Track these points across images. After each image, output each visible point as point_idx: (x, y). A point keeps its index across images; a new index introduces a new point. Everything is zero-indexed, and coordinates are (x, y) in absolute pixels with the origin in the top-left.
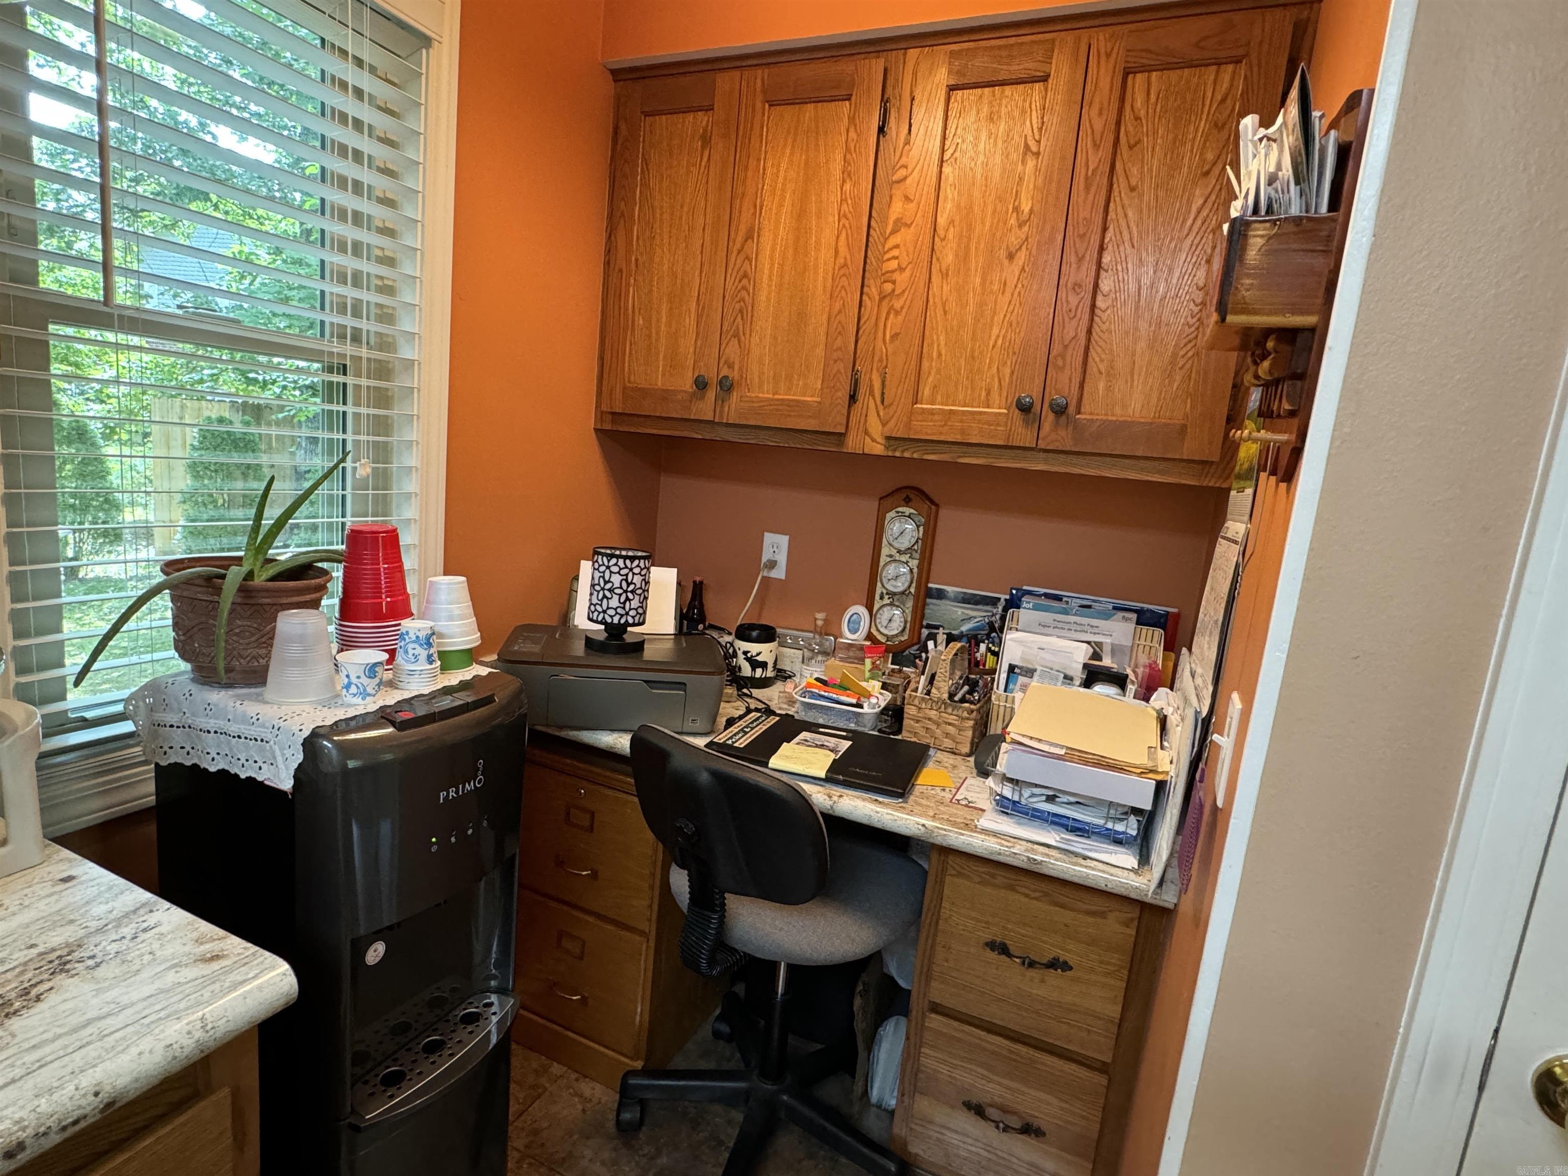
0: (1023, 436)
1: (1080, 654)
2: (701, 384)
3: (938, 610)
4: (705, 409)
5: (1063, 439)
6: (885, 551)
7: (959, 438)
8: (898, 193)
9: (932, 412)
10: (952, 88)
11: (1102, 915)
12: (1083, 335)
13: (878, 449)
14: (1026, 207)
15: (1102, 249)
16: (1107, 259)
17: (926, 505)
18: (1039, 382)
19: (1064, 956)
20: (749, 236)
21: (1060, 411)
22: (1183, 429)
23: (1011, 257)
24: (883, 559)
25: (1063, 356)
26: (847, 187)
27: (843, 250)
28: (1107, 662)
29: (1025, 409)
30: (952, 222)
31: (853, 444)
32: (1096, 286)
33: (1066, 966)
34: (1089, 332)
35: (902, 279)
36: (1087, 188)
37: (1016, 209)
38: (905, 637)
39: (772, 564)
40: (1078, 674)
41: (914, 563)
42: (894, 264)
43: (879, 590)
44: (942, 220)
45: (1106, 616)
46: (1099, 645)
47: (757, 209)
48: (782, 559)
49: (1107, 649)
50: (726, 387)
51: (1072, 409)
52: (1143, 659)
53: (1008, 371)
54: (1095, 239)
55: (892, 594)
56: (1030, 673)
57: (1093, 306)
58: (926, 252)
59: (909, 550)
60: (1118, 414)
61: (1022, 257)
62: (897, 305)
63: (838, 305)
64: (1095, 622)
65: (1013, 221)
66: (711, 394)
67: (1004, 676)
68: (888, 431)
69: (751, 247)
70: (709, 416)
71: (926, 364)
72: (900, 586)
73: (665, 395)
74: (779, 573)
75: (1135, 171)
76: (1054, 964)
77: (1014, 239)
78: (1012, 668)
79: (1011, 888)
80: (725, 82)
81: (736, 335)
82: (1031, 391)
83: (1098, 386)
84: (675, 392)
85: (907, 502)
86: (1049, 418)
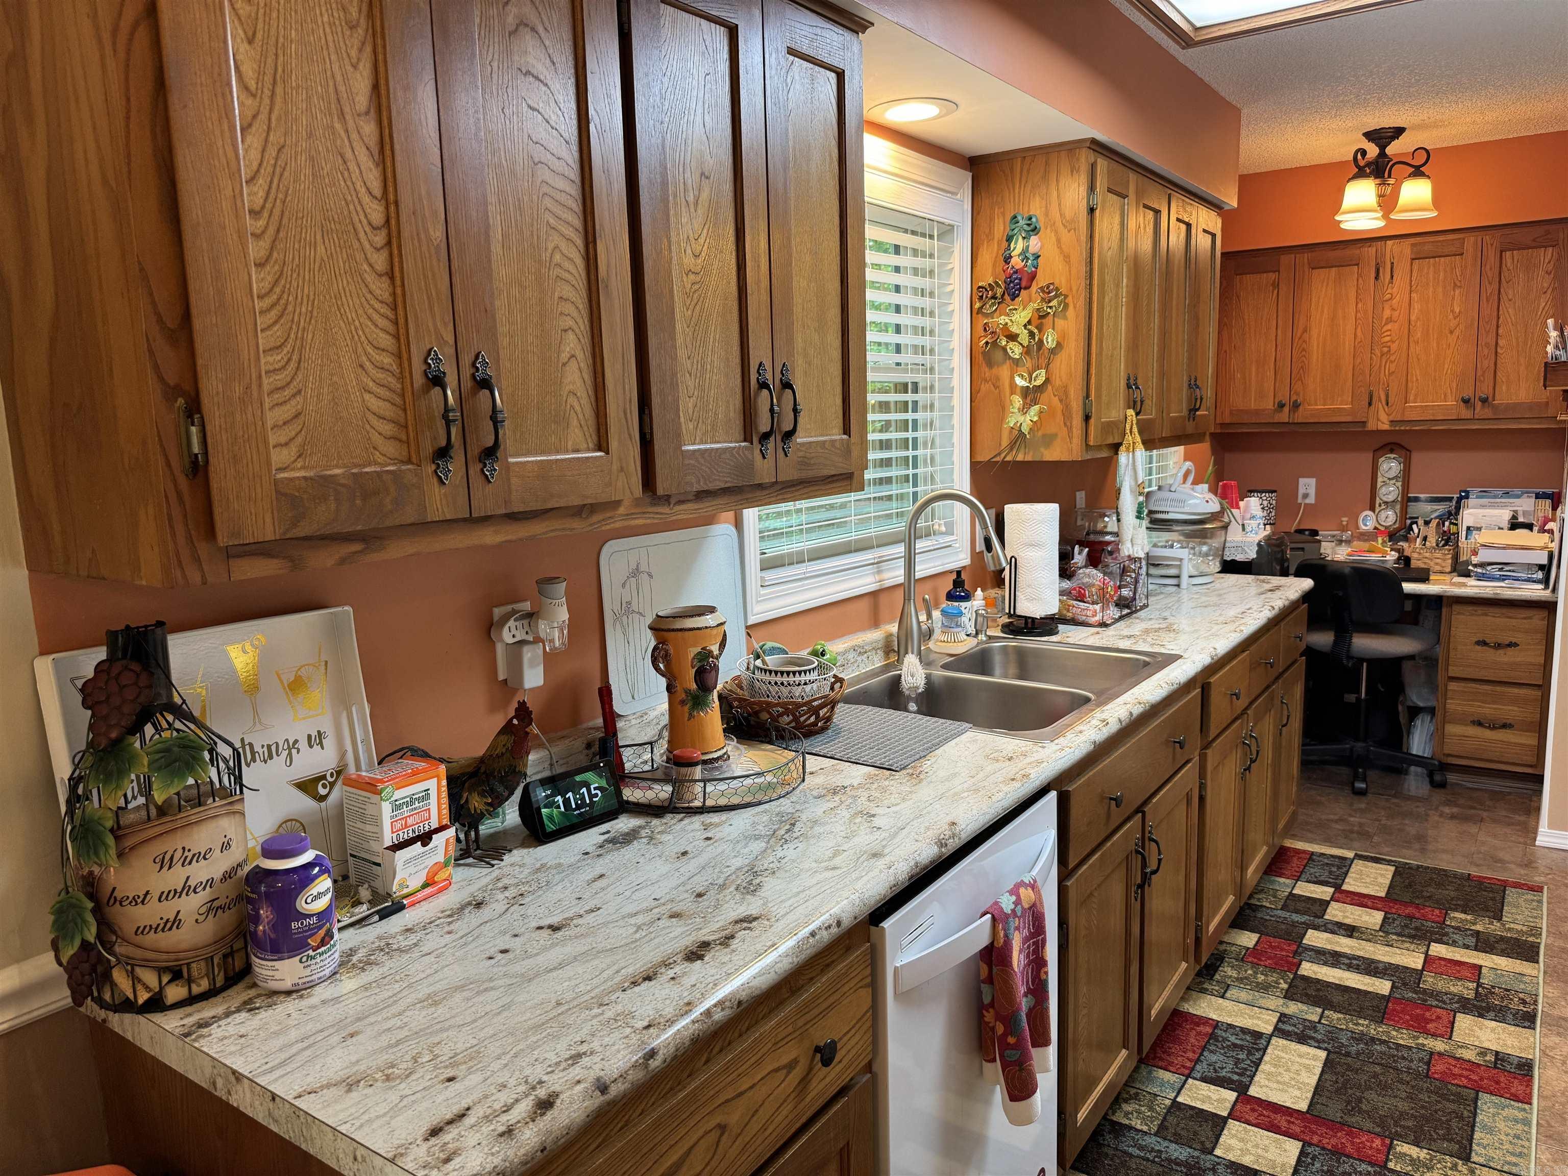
0: (1466, 413)
1: (1505, 515)
2: (1281, 406)
3: (1415, 509)
4: (1284, 416)
5: (1488, 413)
6: (1380, 480)
7: (1432, 418)
8: (1387, 306)
9: (1416, 407)
10: (1413, 259)
11: (1530, 618)
12: (1492, 365)
13: (1386, 427)
14: (1457, 310)
15: (1498, 327)
16: (1500, 331)
17: (1404, 452)
18: (1472, 388)
19: (1514, 640)
20: (1305, 331)
21: (1484, 401)
22: (1547, 403)
23: (1451, 332)
24: (1379, 484)
25: (1483, 375)
26: (1360, 305)
27: (1359, 333)
28: (1521, 519)
29: (1466, 401)
30: (1418, 319)
31: (1371, 426)
32: (1497, 343)
33: (1516, 645)
34: (1496, 364)
35: (1394, 347)
36: (1488, 301)
37: (1452, 311)
38: (1397, 525)
39: (1306, 496)
40: (1506, 525)
41: (1399, 484)
42: (1388, 339)
43: (1378, 501)
44: (1413, 318)
45: (1518, 497)
46: (1516, 512)
47: (1308, 318)
48: (1312, 492)
49: (1520, 513)
50: (1296, 406)
51: (1490, 399)
52: (1541, 514)
53: (1454, 385)
54: (1494, 322)
55: (1386, 503)
56: (1479, 529)
57: (1496, 352)
58: (1406, 331)
59: (1396, 478)
60: (1514, 400)
61: (1457, 332)
62: (1393, 358)
63: (1359, 360)
64: (1511, 500)
65: (1451, 317)
66: (1286, 409)
67: (1464, 533)
68: (1391, 418)
69: (1306, 336)
70: (1286, 420)
71: (1410, 384)
72: (1391, 498)
73: (1257, 412)
74: (1311, 500)
75: (1510, 292)
76: (1511, 645)
77: (1453, 323)
78: (1468, 528)
79: (1486, 615)
80: (1285, 260)
81: (1300, 379)
82: (1468, 393)
83: (1502, 389)
84: (1264, 410)
85: (1392, 451)
86: (1479, 405)
